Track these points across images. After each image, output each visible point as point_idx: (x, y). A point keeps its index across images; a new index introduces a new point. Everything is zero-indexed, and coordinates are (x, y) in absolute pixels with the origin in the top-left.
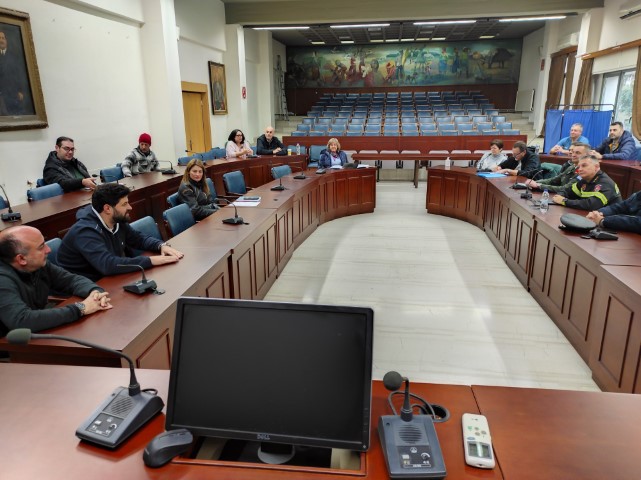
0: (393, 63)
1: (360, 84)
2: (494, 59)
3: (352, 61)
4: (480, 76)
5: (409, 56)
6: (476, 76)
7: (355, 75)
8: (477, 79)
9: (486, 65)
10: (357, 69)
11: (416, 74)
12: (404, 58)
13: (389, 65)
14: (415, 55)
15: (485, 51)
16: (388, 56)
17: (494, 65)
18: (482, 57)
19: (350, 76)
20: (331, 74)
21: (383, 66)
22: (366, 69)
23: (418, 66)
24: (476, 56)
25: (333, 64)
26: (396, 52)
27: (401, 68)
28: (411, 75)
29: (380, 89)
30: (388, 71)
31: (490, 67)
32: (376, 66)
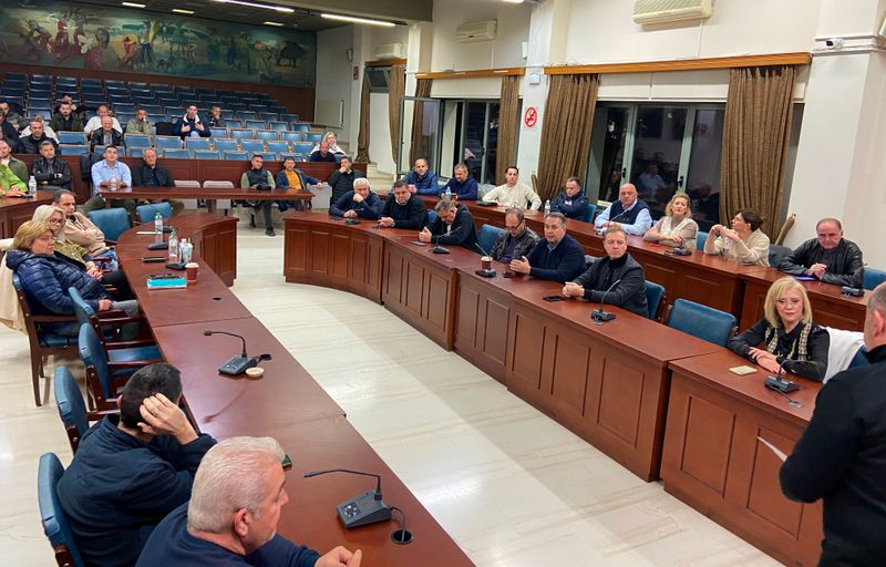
0: (133, 37)
1: (78, 64)
2: (283, 54)
3: (61, 25)
4: (266, 73)
6: (261, 73)
7: (66, 48)
8: (263, 77)
9: (274, 61)
10: (71, 40)
11: (172, 59)
12: (151, 35)
13: (127, 40)
14: (170, 31)
15: (272, 42)
17: (285, 62)
18: (267, 49)
19: (57, 48)
20: (21, 42)
21: (116, 40)
22: (88, 42)
23: (175, 48)
24: (259, 46)
25: (25, 25)
27: (148, 47)
28: (166, 60)
29: (114, 75)
30: (127, 48)
31: (278, 64)
32: (105, 39)
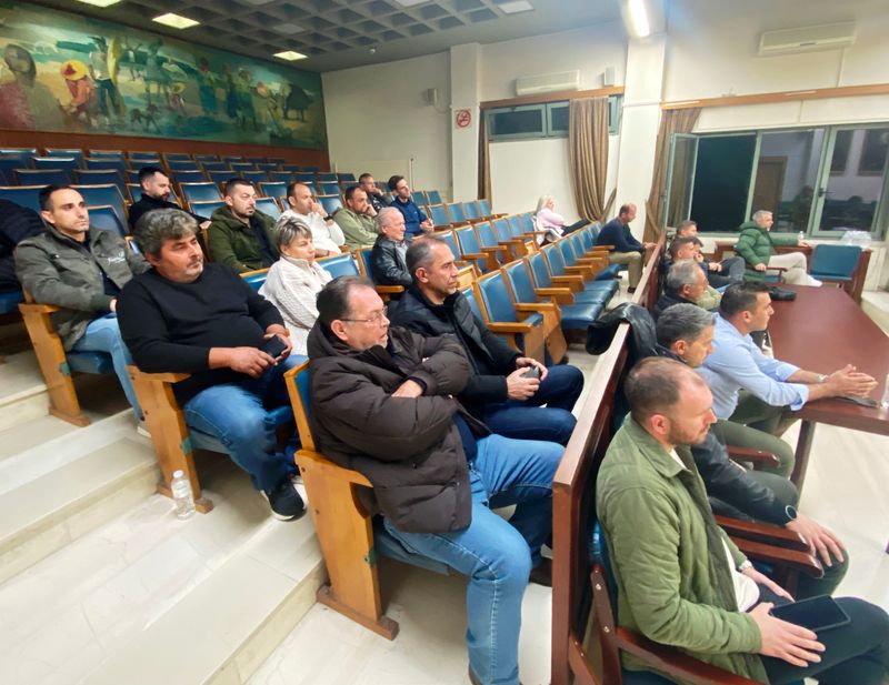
2: (289, 102)
4: (276, 131)
5: (123, 59)
6: (269, 129)
8: (272, 136)
9: (280, 112)
11: (152, 108)
12: (111, 63)
14: (141, 60)
15: (274, 85)
16: (60, 45)
17: (292, 114)
18: (271, 96)
23: (154, 88)
24: (262, 91)
26: (84, 39)
27: (108, 85)
28: (143, 109)
31: (286, 117)
32: (25, 66)
